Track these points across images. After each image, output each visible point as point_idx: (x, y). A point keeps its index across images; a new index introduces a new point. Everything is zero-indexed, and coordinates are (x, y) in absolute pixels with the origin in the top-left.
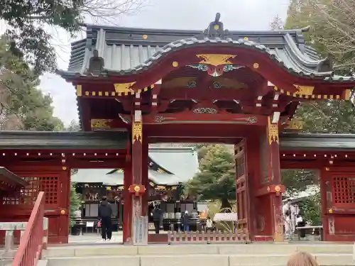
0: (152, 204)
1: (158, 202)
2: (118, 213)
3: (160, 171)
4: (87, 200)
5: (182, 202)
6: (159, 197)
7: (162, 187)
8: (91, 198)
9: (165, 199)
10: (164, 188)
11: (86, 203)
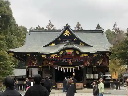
0: (77, 68)
1: (82, 67)
2: (52, 74)
3: (81, 44)
4: (29, 66)
5: (98, 67)
6: (82, 63)
7: (85, 55)
8: (33, 64)
9: (87, 64)
10: (87, 55)
11: (29, 67)
